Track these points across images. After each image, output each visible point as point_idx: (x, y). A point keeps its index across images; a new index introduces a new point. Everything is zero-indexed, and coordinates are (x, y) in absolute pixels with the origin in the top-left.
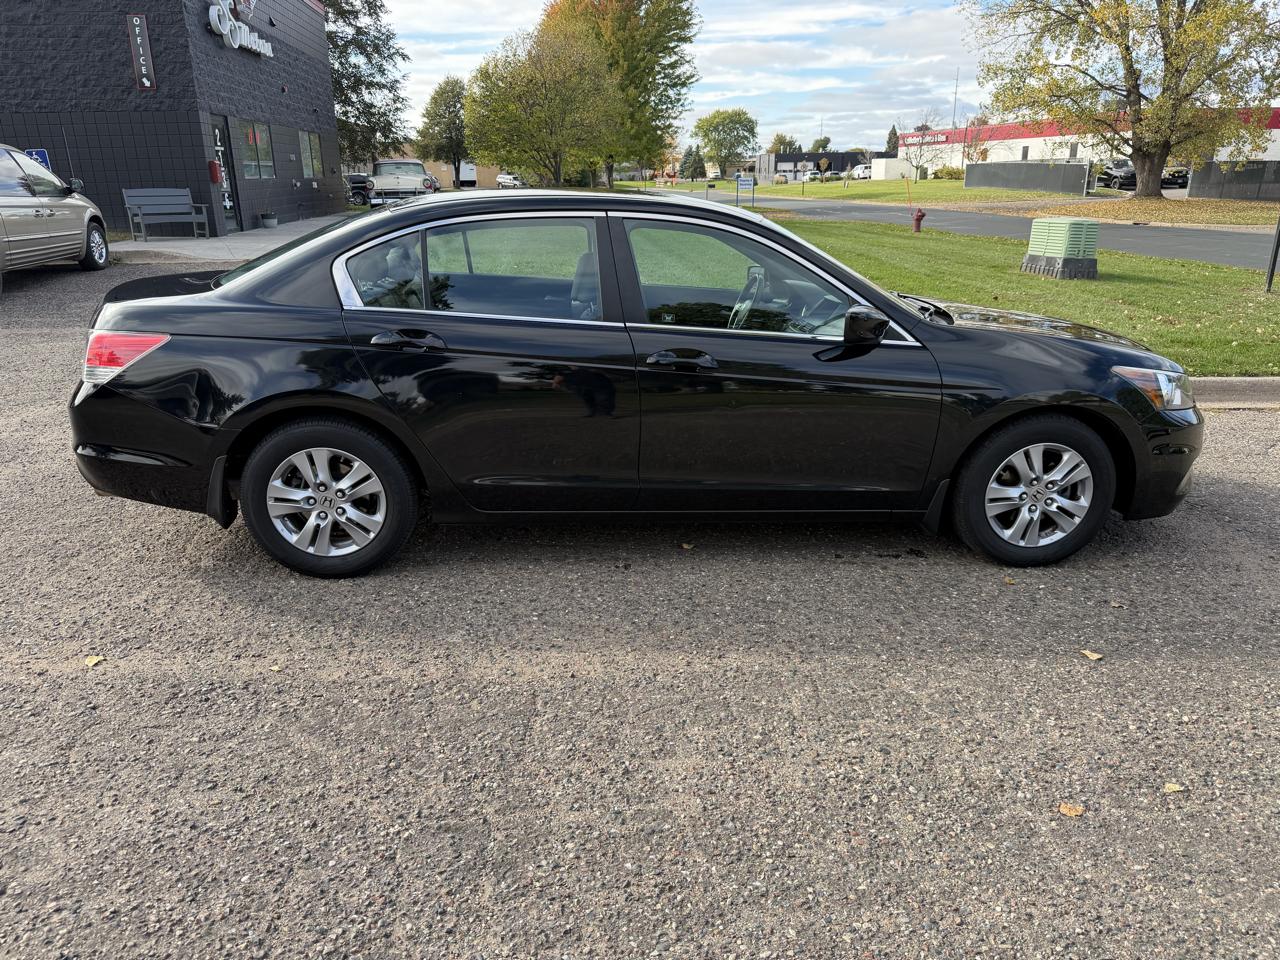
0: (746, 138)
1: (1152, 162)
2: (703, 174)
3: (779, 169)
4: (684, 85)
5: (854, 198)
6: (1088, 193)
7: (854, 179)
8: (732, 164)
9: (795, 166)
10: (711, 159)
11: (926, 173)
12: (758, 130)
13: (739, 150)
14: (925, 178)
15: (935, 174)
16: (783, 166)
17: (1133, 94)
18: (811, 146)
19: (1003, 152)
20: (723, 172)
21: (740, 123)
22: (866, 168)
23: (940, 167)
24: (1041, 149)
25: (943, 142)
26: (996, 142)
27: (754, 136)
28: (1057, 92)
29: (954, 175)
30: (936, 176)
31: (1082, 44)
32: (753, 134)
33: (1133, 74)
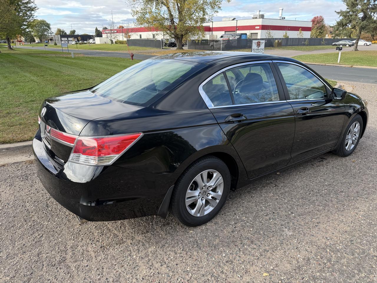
0: (47, 29)
1: (180, 40)
2: (34, 41)
3: (62, 40)
4: (33, 10)
5: (96, 50)
6: (162, 48)
7: (90, 43)
8: (44, 38)
9: (68, 39)
10: (35, 36)
11: (113, 42)
12: (51, 27)
13: (46, 33)
14: (113, 43)
15: (115, 42)
16: (63, 39)
17: (172, 21)
18: (69, 33)
19: (135, 36)
20: (41, 41)
21: (44, 24)
22: (93, 40)
23: (117, 40)
24: (146, 35)
25: (116, 33)
26: (134, 33)
27: (50, 29)
28: (155, 19)
29: (121, 42)
30: (116, 43)
31: (157, 6)
32: (50, 28)
33: (171, 15)
